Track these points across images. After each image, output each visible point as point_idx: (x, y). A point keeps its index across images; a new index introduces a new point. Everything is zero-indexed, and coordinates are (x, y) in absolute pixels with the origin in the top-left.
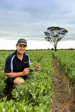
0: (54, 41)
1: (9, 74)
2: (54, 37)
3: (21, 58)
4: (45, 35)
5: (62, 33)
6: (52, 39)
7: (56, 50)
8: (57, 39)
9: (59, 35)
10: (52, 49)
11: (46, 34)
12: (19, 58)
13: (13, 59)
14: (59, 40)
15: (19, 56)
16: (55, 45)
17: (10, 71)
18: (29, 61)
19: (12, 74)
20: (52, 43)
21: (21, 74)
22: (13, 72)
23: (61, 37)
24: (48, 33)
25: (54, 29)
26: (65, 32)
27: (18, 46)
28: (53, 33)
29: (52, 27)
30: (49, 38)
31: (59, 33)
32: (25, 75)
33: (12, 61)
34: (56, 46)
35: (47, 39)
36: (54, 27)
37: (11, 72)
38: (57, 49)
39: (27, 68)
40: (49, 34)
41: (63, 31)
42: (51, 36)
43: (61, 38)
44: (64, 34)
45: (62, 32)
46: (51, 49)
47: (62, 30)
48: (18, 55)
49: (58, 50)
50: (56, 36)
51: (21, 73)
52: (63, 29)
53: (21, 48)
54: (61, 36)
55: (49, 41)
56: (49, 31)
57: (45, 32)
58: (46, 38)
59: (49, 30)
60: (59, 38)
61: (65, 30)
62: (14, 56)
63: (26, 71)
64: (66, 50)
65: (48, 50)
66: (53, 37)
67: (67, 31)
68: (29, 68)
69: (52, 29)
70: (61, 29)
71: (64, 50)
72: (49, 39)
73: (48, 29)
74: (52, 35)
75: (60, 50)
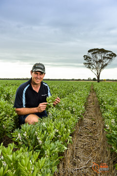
0: (96, 68)
1: (19, 109)
2: (97, 62)
3: (37, 89)
4: (85, 60)
5: (108, 58)
6: (93, 66)
7: (99, 81)
8: (101, 66)
9: (104, 61)
10: (94, 79)
11: (86, 58)
12: (34, 89)
13: (25, 89)
14: (103, 67)
15: (34, 87)
16: (98, 73)
17: (21, 106)
18: (49, 94)
19: (24, 110)
20: (93, 70)
21: (35, 110)
22: (26, 107)
23: (107, 63)
24: (88, 57)
25: (97, 52)
26: (113, 56)
27: (33, 73)
28: (96, 57)
29: (95, 49)
30: (90, 64)
31: (104, 58)
32: (40, 112)
33: (24, 92)
34: (99, 76)
35: (87, 66)
36: (97, 49)
37: (23, 107)
38: (100, 79)
39: (43, 103)
40: (90, 58)
41: (110, 55)
42: (92, 61)
43: (106, 65)
44: (111, 59)
45: (108, 56)
46: (92, 79)
47: (109, 53)
48: (32, 86)
49: (102, 80)
50: (100, 61)
51: (35, 108)
52: (109, 51)
53: (36, 76)
54: (106, 61)
55: (90, 68)
56: (90, 55)
57: (84, 56)
58: (86, 63)
59: (90, 53)
60: (104, 64)
61: (113, 53)
62: (28, 86)
63: (42, 106)
64: (113, 80)
65: (89, 80)
66: (95, 63)
67: (115, 55)
68: (46, 103)
69: (95, 51)
70: (107, 51)
71: (111, 80)
72: (90, 66)
73: (89, 51)
74: (94, 60)
75: (104, 80)
